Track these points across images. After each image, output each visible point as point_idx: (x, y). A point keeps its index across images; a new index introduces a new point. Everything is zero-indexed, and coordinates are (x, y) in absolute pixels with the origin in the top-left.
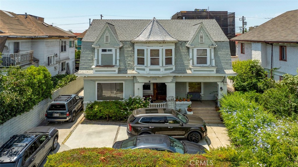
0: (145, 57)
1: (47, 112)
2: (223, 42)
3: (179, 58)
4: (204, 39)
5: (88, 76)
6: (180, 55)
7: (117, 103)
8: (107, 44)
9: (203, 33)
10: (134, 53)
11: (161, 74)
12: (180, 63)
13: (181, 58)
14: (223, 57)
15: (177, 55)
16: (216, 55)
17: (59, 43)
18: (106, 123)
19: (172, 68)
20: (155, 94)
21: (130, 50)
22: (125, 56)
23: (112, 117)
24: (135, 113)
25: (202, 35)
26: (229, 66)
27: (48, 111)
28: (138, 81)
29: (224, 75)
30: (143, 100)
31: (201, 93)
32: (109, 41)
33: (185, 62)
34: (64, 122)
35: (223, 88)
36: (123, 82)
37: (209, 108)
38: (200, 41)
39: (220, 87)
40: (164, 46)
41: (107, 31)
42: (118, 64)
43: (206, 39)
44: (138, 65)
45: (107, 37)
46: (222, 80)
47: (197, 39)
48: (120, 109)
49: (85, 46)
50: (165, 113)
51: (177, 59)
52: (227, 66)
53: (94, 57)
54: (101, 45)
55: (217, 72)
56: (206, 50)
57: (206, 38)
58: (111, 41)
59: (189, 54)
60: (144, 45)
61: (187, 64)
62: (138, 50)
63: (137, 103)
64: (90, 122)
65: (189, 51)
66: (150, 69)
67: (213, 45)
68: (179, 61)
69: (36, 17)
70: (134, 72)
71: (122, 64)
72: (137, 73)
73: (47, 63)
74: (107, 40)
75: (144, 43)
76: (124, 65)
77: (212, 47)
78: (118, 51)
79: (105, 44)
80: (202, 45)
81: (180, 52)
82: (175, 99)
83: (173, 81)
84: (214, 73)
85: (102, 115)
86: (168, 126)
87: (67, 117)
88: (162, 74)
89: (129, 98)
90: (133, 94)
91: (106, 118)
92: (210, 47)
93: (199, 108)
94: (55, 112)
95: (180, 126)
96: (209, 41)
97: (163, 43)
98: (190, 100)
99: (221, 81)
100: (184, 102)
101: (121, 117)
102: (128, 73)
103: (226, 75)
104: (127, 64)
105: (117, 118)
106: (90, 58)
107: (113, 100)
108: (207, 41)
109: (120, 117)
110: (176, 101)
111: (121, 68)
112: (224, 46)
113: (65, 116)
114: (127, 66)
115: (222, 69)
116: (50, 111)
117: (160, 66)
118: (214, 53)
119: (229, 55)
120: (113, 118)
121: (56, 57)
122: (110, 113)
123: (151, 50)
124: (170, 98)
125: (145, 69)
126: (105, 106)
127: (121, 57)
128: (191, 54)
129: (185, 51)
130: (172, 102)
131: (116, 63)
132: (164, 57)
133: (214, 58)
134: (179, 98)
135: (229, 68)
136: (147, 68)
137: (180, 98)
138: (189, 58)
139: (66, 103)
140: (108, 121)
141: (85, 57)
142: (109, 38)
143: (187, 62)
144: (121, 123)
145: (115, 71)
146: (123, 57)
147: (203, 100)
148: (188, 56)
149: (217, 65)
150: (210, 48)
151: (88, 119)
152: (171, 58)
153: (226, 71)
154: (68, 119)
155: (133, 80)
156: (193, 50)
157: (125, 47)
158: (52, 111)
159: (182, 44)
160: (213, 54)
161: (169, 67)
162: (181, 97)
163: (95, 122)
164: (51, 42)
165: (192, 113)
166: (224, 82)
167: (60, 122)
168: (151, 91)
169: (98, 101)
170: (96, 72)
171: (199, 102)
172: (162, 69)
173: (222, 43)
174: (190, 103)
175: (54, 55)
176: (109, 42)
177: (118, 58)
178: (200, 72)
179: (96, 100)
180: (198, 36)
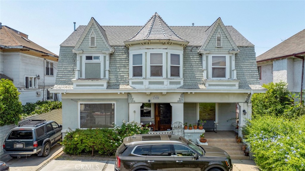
0: (143, 65)
1: (5, 141)
2: (246, 47)
3: (188, 68)
4: (222, 42)
5: (67, 92)
6: (190, 64)
7: (105, 132)
8: (93, 48)
9: (221, 34)
10: (129, 63)
11: (165, 89)
12: (190, 75)
13: (191, 68)
14: (247, 67)
15: (186, 64)
16: (237, 65)
17: (43, 62)
18: (90, 158)
19: (180, 82)
20: (157, 122)
21: (123, 58)
22: (117, 66)
23: (97, 151)
24: (127, 140)
25: (219, 36)
26: (255, 80)
27: (7, 140)
28: (134, 100)
29: (249, 92)
30: (140, 126)
31: (215, 121)
32: (95, 44)
33: (197, 74)
34: (29, 156)
35: (246, 111)
36: (115, 103)
37: (228, 139)
38: (216, 44)
39: (242, 109)
40: (169, 49)
41: (93, 29)
42: (107, 77)
43: (225, 42)
44: (134, 78)
45: (93, 38)
46: (246, 100)
47: (212, 42)
48: (110, 139)
49: (64, 53)
50: (170, 140)
51: (186, 71)
52: (253, 80)
53: (75, 67)
54: (84, 50)
55: (240, 87)
56: (225, 57)
57: (225, 40)
58: (98, 44)
59: (202, 63)
60: (142, 47)
61: (200, 77)
62: (134, 55)
63: (132, 130)
64: (69, 157)
65: (202, 59)
66: (149, 82)
67: (233, 50)
68: (189, 73)
69: (16, 31)
70: (128, 87)
71: (113, 77)
72: (132, 88)
73: (25, 85)
74: (93, 43)
75: (142, 43)
76: (115, 79)
77: (233, 52)
78: (108, 58)
79: (90, 48)
80: (219, 50)
81: (190, 60)
82: (183, 126)
83: (181, 100)
84: (235, 89)
85: (84, 146)
86: (176, 159)
87: (35, 148)
88: (167, 89)
89: (122, 124)
90: (128, 119)
91: (90, 152)
92: (231, 52)
93: (215, 139)
94: (18, 142)
95: (194, 159)
96: (229, 44)
97: (168, 43)
98: (203, 128)
99: (244, 101)
100: (195, 130)
101: (111, 151)
102: (120, 88)
103: (252, 91)
104: (119, 77)
105: (106, 152)
106: (70, 68)
107: (101, 128)
108: (225, 44)
109: (109, 151)
110: (185, 128)
111: (112, 82)
112: (248, 53)
113: (31, 147)
114: (119, 79)
115: (247, 84)
116: (10, 140)
117: (163, 77)
118: (235, 62)
119: (254, 65)
120: (100, 152)
121: (38, 79)
122: (95, 144)
123: (151, 54)
124: (177, 125)
125: (143, 82)
126: (88, 134)
127: (112, 68)
128: (204, 63)
129: (196, 59)
130: (179, 130)
131: (105, 76)
132: (169, 65)
133: (235, 68)
134: (188, 125)
135: (255, 82)
136: (146, 80)
137: (190, 125)
138: (202, 69)
139: (33, 128)
140: (94, 156)
141: (64, 67)
142: (95, 39)
143: (199, 74)
144: (110, 159)
145: (102, 85)
146: (115, 68)
147: (218, 131)
148: (201, 67)
149: (239, 78)
150: (231, 55)
151: (68, 153)
152: (179, 67)
153: (251, 86)
154: (35, 151)
155: (128, 99)
156: (207, 57)
157: (116, 54)
158: (13, 140)
159: (193, 51)
160: (233, 63)
161: (176, 79)
162: (191, 123)
163: (76, 158)
164: (31, 58)
165: (206, 144)
166: (248, 103)
167: (24, 156)
168: (152, 118)
169: (81, 129)
170: (78, 87)
171: (214, 133)
172: (166, 82)
173: (245, 49)
174: (203, 131)
175: (35, 77)
176: (95, 46)
177: (107, 68)
178: (217, 87)
179: (79, 127)
180: (214, 38)
